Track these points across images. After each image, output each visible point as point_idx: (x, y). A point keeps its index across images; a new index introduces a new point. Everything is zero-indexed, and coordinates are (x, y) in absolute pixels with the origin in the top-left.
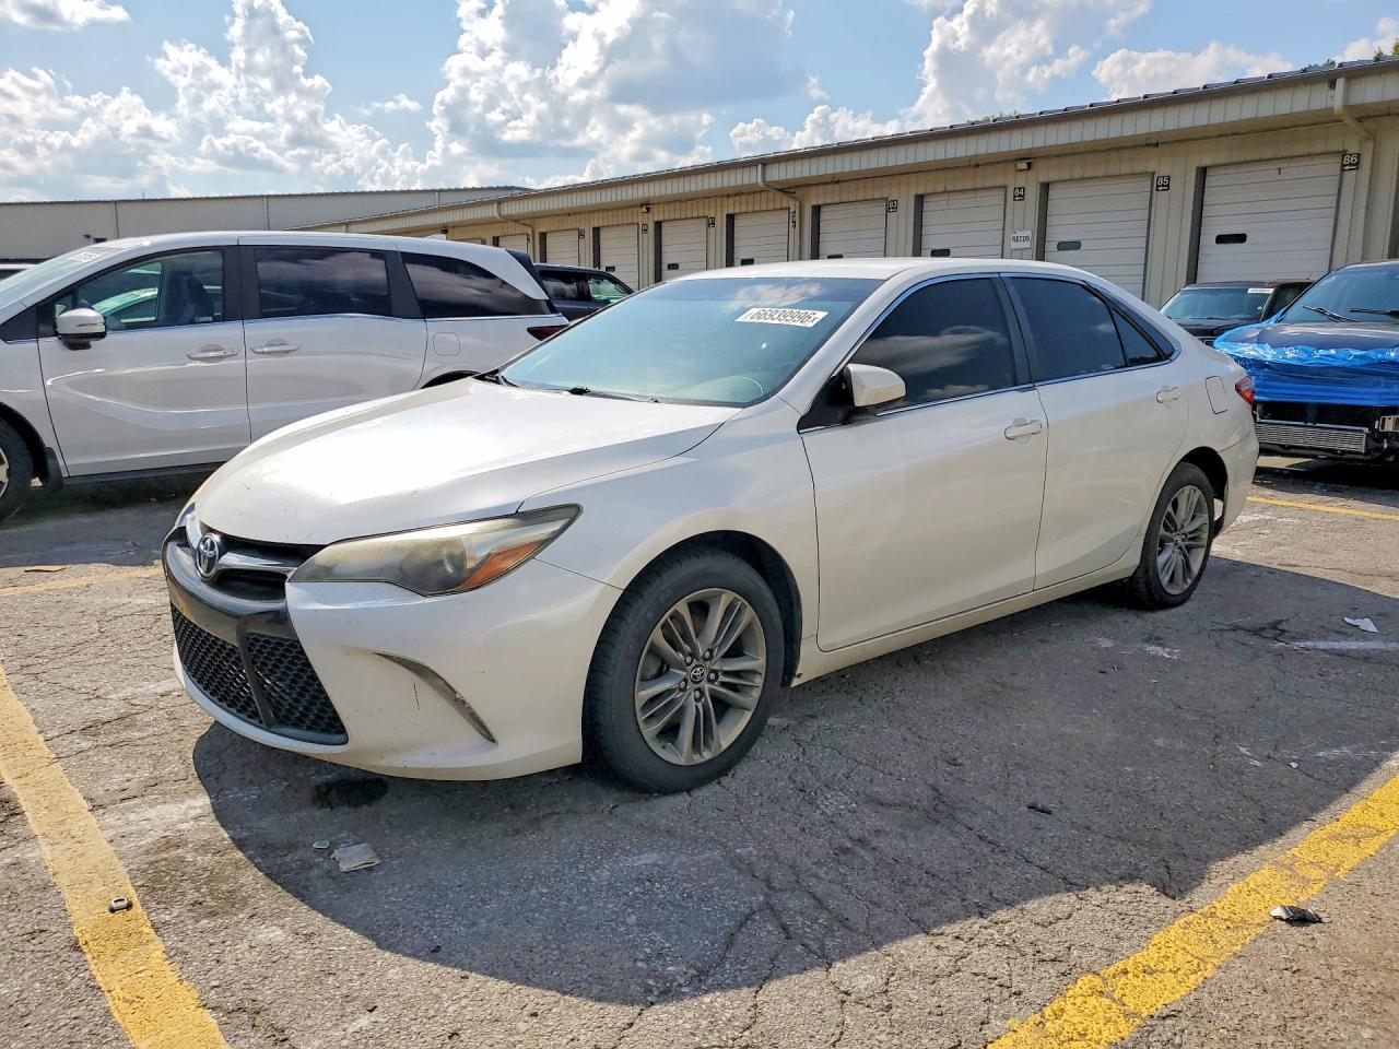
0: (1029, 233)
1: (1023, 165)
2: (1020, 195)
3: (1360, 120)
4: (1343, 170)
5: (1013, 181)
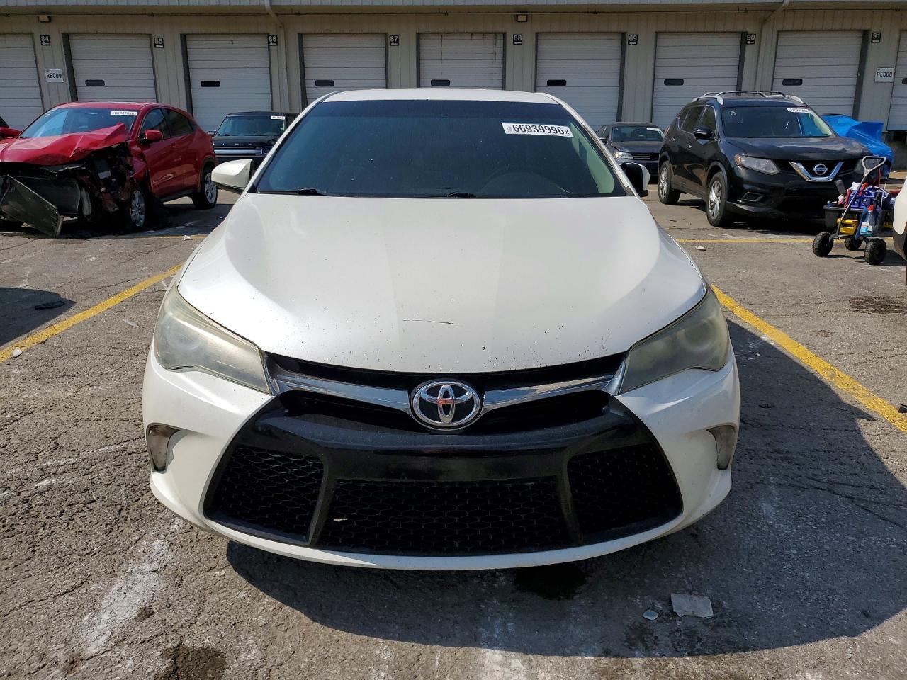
0: (59, 71)
1: (45, 18)
2: (47, 41)
3: (277, 15)
4: (269, 45)
5: (39, 31)
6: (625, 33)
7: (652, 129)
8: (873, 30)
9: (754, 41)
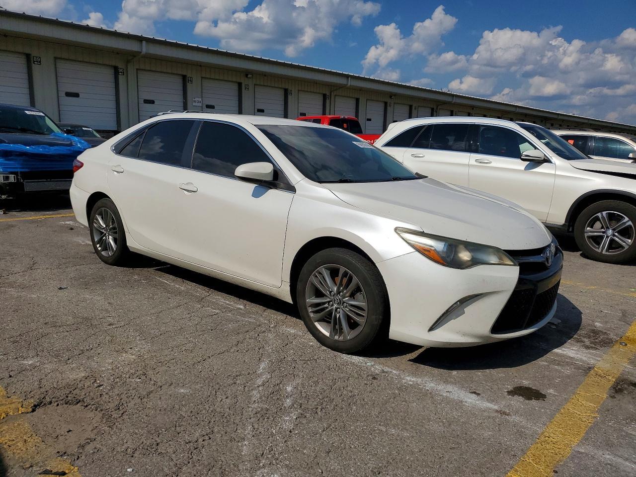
6: (30, 54)
7: (86, 129)
8: (188, 76)
9: (123, 73)
